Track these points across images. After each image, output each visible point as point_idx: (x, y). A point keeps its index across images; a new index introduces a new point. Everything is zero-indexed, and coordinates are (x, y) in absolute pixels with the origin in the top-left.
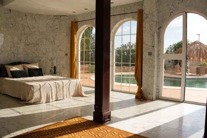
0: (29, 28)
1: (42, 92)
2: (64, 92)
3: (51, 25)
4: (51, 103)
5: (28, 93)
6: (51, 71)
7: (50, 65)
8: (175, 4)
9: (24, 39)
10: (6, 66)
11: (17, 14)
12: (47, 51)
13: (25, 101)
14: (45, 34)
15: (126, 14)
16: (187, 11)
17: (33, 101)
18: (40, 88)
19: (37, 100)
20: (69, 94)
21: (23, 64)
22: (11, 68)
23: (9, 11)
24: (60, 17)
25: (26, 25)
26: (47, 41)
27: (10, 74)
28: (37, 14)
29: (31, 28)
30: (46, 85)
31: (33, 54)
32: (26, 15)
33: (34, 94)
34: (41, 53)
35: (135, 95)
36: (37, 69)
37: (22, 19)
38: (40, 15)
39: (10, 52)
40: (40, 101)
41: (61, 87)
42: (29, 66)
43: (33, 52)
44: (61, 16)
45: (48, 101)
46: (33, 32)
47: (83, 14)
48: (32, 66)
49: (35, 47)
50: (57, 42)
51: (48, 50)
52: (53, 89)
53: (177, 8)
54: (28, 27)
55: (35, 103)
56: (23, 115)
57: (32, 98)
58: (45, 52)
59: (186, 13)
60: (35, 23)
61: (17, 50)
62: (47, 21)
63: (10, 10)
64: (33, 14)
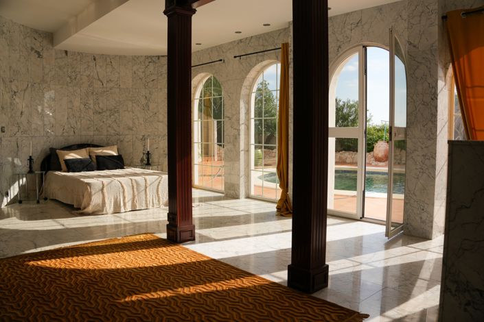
0: (101, 82)
1: (106, 194)
2: (148, 197)
3: (142, 75)
4: (122, 215)
5: (83, 196)
6: (142, 160)
7: (141, 149)
8: (345, 32)
9: (91, 102)
10: (57, 151)
11: (79, 57)
12: (134, 123)
13: (79, 209)
14: (131, 93)
15: (266, 53)
16: (365, 43)
17: (90, 209)
18: (103, 187)
19: (98, 208)
20: (159, 201)
21: (88, 148)
22: (67, 154)
23: (64, 54)
24: (159, 59)
25: (96, 77)
26: (134, 105)
27: (63, 166)
28: (116, 56)
29: (105, 82)
30: (113, 183)
31: (109, 129)
32: (95, 59)
33: (93, 198)
34: (124, 128)
35: (276, 205)
36: (113, 157)
37: (89, 66)
38: (120, 57)
39: (66, 127)
40: (103, 211)
41: (143, 188)
42: (99, 151)
43: (108, 125)
44: (161, 58)
45: (117, 211)
46: (108, 89)
47: (198, 51)
48: (105, 151)
49: (112, 117)
50: (152, 106)
51: (136, 122)
52: (126, 190)
53: (348, 38)
54: (99, 79)
55: (94, 214)
56: (67, 229)
57: (89, 204)
58: (131, 125)
59: (365, 47)
60: (111, 72)
61: (78, 123)
62: (135, 68)
63: (66, 52)
64: (109, 56)
